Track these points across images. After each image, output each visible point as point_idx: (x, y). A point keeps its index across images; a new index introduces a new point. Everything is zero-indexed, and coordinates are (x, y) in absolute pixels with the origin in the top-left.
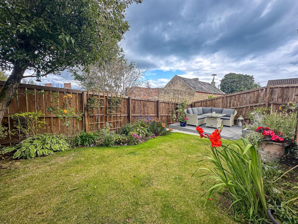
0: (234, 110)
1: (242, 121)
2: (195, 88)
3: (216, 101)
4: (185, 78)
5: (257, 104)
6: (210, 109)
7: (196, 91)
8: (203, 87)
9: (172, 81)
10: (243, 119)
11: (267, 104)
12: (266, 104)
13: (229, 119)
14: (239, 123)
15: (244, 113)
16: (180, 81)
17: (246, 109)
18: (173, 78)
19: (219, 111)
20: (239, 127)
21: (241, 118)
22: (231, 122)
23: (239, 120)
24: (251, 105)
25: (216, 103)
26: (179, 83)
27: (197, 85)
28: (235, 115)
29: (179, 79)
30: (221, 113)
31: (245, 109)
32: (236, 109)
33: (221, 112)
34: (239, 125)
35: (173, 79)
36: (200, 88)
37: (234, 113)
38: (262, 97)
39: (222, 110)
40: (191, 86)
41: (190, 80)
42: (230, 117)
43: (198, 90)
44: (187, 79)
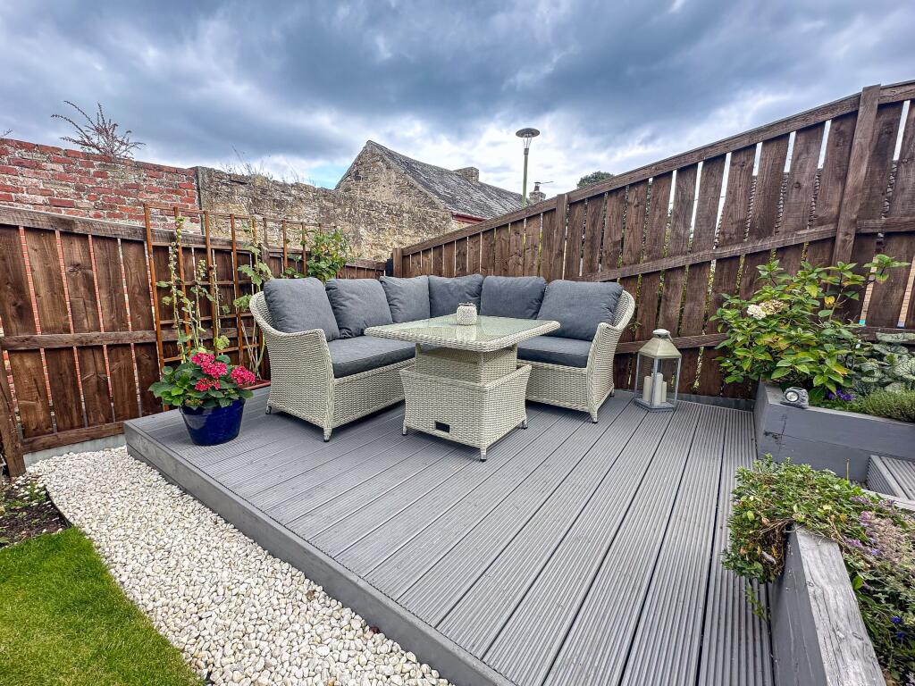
0: (616, 286)
1: (667, 365)
2: (452, 201)
3: (513, 237)
4: (418, 163)
5: (769, 244)
6: (474, 289)
7: (455, 212)
8: (492, 203)
9: (357, 172)
10: (677, 353)
11: (845, 237)
12: (840, 237)
13: (581, 362)
14: (648, 379)
15: (674, 311)
16: (389, 168)
17: (691, 279)
18: (360, 157)
19: (522, 295)
20: (649, 409)
21: (661, 347)
22: (595, 383)
23: (648, 361)
24: (727, 252)
25: (514, 249)
26: (383, 178)
27: (468, 194)
28: (622, 324)
29: (384, 161)
30: (535, 316)
31: (682, 279)
32: (626, 281)
33: (532, 307)
34: (645, 400)
35: (359, 162)
36: (478, 206)
37: (613, 311)
38: (805, 185)
39: (543, 294)
40: (436, 193)
41: (442, 172)
42: (588, 338)
43: (465, 210)
44: (425, 165)
